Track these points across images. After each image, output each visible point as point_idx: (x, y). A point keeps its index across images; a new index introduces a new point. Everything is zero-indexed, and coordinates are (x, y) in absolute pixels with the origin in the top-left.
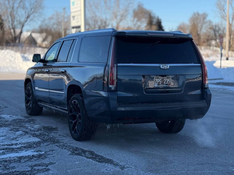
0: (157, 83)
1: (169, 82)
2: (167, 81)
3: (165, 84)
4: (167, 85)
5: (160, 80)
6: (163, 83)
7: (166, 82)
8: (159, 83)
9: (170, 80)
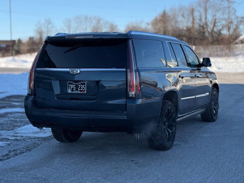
0: (70, 88)
1: (83, 88)
2: (82, 87)
3: (79, 90)
4: (81, 91)
5: (74, 86)
6: (77, 90)
7: (80, 88)
8: (73, 88)
9: (85, 86)
